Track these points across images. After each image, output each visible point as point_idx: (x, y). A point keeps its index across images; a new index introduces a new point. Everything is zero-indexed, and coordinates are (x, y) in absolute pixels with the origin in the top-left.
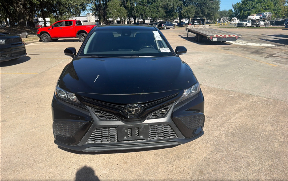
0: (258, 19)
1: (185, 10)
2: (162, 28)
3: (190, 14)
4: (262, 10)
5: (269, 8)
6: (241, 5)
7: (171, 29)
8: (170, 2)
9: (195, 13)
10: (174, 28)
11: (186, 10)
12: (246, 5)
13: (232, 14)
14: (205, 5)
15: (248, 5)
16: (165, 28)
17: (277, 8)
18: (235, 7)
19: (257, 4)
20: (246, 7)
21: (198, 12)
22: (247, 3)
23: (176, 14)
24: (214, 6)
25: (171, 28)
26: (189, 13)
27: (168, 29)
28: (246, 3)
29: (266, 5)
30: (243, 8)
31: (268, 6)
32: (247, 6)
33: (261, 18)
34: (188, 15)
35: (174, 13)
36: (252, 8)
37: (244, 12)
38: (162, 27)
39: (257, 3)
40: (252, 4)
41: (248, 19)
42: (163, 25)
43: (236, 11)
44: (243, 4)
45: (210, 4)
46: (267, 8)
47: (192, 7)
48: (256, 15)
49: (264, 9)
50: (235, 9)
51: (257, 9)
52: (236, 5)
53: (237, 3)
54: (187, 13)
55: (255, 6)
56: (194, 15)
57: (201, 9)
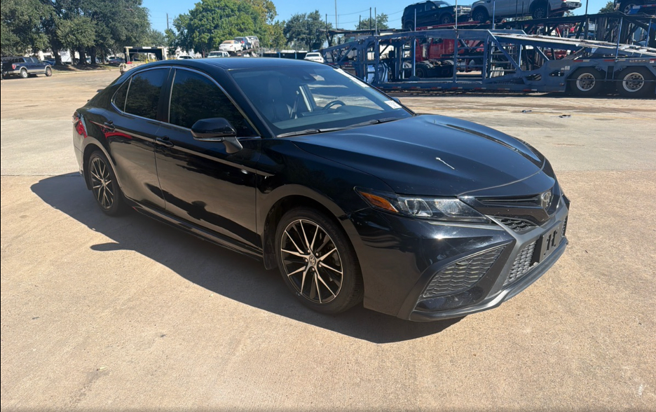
0: (240, 51)
1: (67, 30)
2: (13, 74)
3: (84, 37)
4: (235, 31)
5: (247, 27)
6: (191, 20)
7: (42, 78)
8: (21, 5)
9: (96, 36)
10: (49, 72)
11: (70, 27)
12: (201, 20)
13: (175, 40)
14: (116, 18)
15: (205, 20)
16: (25, 74)
17: (260, 28)
18: (178, 23)
19: (223, 20)
20: (203, 25)
21: (104, 34)
22: (203, 16)
23: (41, 37)
24: (136, 20)
25: (41, 73)
26: (80, 37)
27: (30, 76)
28: (200, 15)
29: (240, 21)
30: (197, 27)
31: (243, 23)
32: (203, 23)
33: (245, 49)
34: (77, 40)
35: (35, 36)
36: (215, 28)
37: (201, 36)
38: (15, 72)
39: (221, 17)
40: (213, 18)
41: (222, 50)
42: (14, 66)
43: (182, 33)
44: (195, 18)
45: (128, 15)
46: (243, 27)
47: (83, 22)
48: (235, 43)
49: (238, 30)
50: (178, 27)
51: (225, 29)
52: (178, 19)
53: (180, 16)
54: (74, 35)
55: (220, 23)
56: (95, 41)
57: (107, 26)
